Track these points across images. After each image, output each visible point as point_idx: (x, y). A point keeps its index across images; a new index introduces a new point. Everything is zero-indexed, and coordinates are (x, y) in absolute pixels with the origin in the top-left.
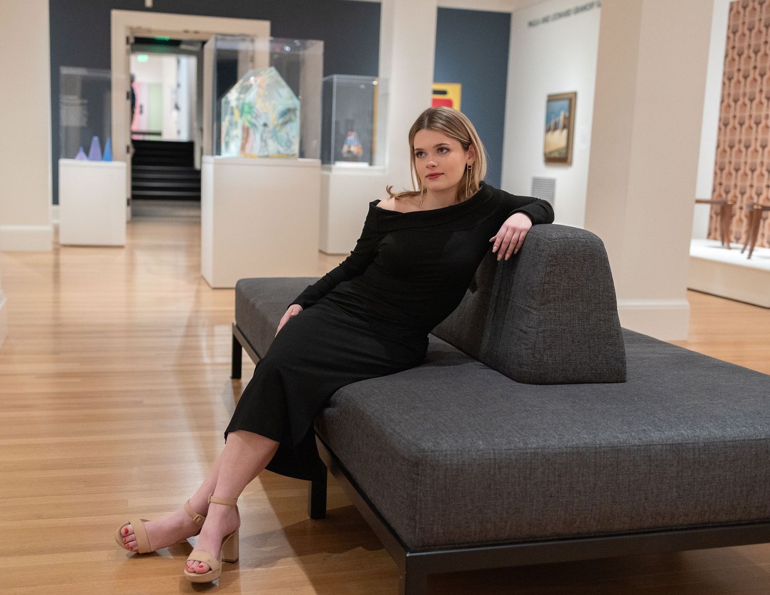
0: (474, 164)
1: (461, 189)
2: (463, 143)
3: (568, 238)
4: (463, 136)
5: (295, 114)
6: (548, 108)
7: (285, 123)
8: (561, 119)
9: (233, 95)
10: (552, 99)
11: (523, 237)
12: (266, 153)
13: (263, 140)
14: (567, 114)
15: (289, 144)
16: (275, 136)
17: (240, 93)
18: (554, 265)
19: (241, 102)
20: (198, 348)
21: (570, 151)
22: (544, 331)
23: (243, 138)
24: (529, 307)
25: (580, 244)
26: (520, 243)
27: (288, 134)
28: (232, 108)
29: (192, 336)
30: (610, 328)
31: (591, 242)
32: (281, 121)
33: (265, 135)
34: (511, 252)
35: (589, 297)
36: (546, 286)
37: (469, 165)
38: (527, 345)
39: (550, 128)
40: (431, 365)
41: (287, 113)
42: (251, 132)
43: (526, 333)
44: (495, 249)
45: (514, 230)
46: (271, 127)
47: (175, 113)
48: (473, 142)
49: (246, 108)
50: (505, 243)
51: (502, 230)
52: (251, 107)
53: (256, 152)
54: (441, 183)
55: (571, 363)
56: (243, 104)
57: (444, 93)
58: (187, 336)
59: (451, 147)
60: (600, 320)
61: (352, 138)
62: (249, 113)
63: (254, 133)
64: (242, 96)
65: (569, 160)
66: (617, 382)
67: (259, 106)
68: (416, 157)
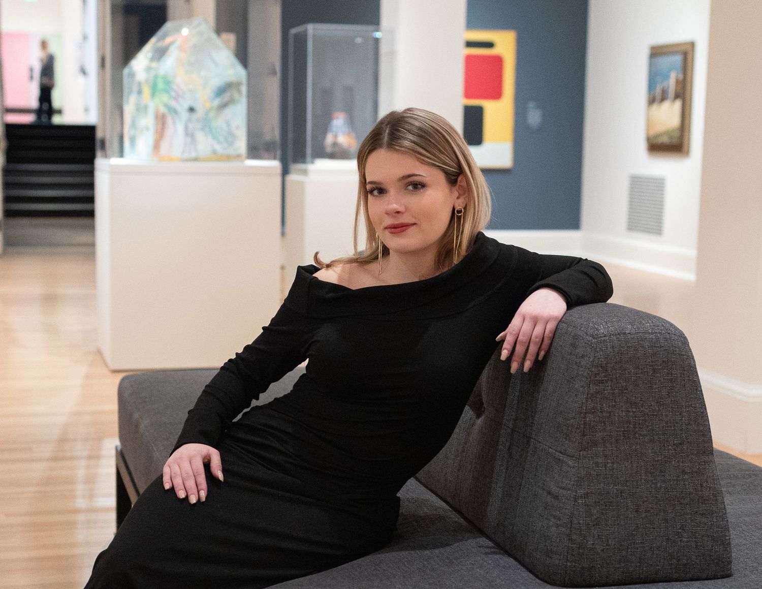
0: (465, 208)
1: (445, 247)
2: (446, 173)
3: (625, 334)
4: (448, 160)
5: (239, 92)
6: (651, 66)
7: (223, 106)
8: (671, 84)
9: (141, 62)
10: (657, 52)
11: (550, 332)
12: (193, 155)
13: (189, 134)
14: (681, 77)
15: (230, 137)
16: (206, 125)
17: (152, 60)
18: (602, 382)
19: (153, 73)
20: (71, 481)
21: (686, 134)
22: (586, 495)
23: (156, 132)
24: (561, 453)
25: (647, 344)
26: (547, 342)
27: (228, 124)
28: (140, 84)
29: (63, 459)
30: (701, 485)
31: (666, 339)
32: (217, 102)
33: (191, 126)
34: (533, 359)
35: (663, 434)
36: (590, 417)
37: (458, 208)
38: (559, 519)
39: (655, 98)
40: (402, 550)
41: (225, 90)
42: (169, 121)
43: (556, 497)
44: (504, 354)
45: (535, 320)
46: (200, 113)
47: (81, 79)
48: (465, 171)
49: (161, 85)
50: (522, 342)
51: (516, 321)
52: (168, 82)
53: (177, 152)
54: (410, 240)
55: (635, 548)
56: (156, 77)
57: (490, 45)
58: (55, 459)
59: (426, 180)
60: (684, 472)
61: (339, 121)
62: (166, 91)
63: (174, 123)
64: (154, 65)
65: (685, 148)
66: (715, 577)
67: (181, 80)
68: (369, 195)
